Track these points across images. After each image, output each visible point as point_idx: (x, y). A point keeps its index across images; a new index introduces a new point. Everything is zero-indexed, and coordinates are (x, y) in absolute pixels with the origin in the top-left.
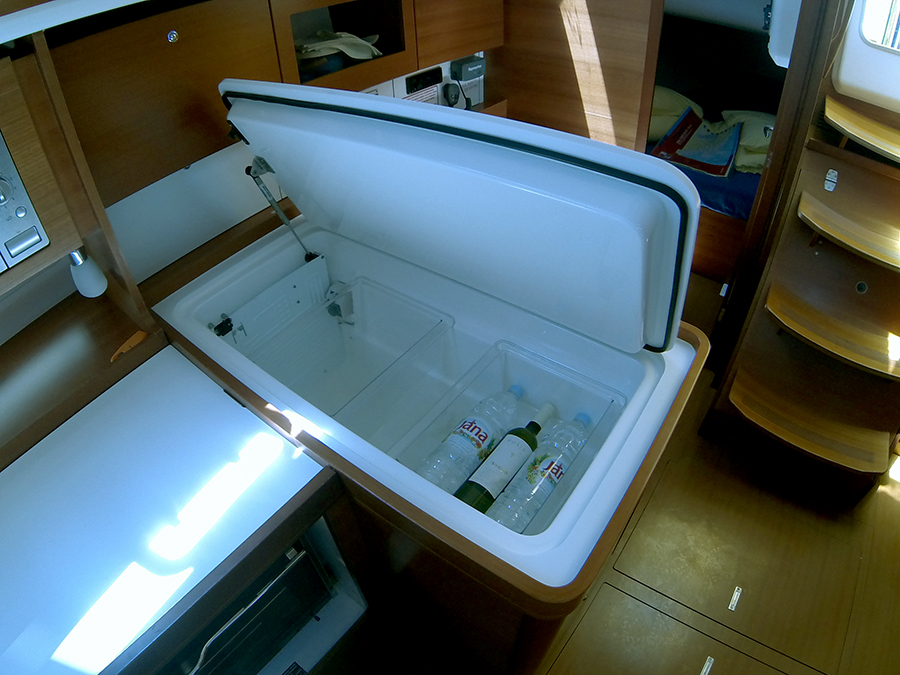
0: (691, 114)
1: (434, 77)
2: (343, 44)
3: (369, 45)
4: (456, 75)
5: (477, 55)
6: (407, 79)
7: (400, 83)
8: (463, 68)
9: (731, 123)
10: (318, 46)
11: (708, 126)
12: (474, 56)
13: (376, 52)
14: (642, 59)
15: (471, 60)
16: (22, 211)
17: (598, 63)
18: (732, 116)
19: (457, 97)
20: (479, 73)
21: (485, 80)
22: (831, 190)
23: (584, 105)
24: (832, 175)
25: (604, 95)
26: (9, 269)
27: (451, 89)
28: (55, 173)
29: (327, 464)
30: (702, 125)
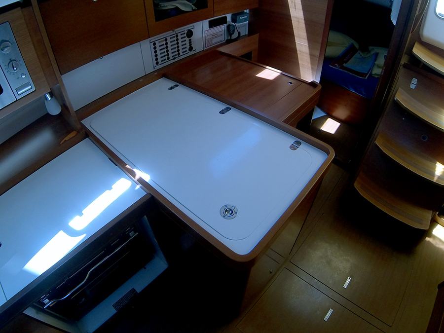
0: (352, 46)
1: (223, 21)
2: (178, 3)
3: (191, 4)
4: (234, 20)
5: (245, 11)
6: (209, 21)
7: (206, 23)
8: (238, 17)
9: (372, 53)
10: (166, 4)
11: (361, 53)
12: (243, 12)
13: (194, 8)
14: (324, 17)
15: (242, 13)
16: (24, 75)
17: (303, 18)
18: (373, 49)
19: (234, 31)
20: (246, 20)
21: (249, 23)
22: (413, 88)
23: (295, 38)
24: (415, 81)
25: (305, 34)
26: (17, 100)
27: (231, 27)
28: (39, 59)
29: (148, 192)
30: (358, 52)
